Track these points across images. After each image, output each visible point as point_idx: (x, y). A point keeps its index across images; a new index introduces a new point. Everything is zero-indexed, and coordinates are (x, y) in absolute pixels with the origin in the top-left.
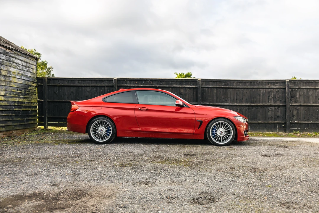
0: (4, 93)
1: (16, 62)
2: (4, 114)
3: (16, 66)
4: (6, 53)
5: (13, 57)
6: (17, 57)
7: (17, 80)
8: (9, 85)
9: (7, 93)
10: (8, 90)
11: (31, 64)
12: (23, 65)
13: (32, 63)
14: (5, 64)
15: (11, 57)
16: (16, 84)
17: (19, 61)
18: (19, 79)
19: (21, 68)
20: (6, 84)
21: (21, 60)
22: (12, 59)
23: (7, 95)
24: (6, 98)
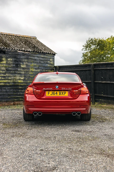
0: (24, 78)
1: (33, 58)
2: (23, 90)
3: (34, 61)
4: (24, 54)
5: (31, 56)
6: (34, 55)
7: (34, 70)
8: (27, 73)
9: (26, 78)
10: (26, 76)
11: (48, 58)
12: (40, 60)
13: (50, 57)
14: (23, 61)
15: (29, 56)
16: (33, 72)
17: (35, 58)
18: (37, 69)
19: (38, 62)
20: (24, 73)
21: (38, 57)
22: (30, 57)
23: (26, 79)
24: (26, 81)
